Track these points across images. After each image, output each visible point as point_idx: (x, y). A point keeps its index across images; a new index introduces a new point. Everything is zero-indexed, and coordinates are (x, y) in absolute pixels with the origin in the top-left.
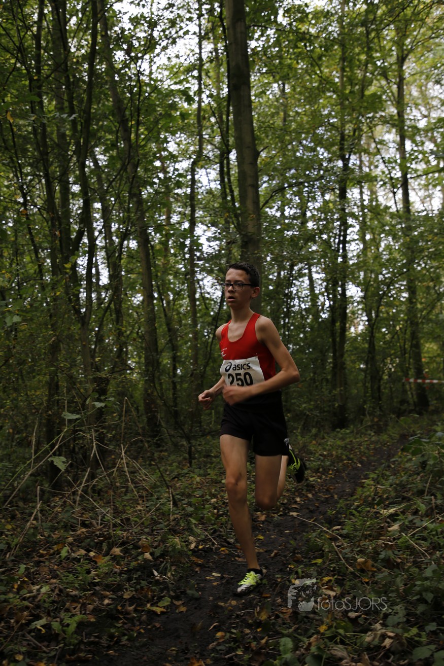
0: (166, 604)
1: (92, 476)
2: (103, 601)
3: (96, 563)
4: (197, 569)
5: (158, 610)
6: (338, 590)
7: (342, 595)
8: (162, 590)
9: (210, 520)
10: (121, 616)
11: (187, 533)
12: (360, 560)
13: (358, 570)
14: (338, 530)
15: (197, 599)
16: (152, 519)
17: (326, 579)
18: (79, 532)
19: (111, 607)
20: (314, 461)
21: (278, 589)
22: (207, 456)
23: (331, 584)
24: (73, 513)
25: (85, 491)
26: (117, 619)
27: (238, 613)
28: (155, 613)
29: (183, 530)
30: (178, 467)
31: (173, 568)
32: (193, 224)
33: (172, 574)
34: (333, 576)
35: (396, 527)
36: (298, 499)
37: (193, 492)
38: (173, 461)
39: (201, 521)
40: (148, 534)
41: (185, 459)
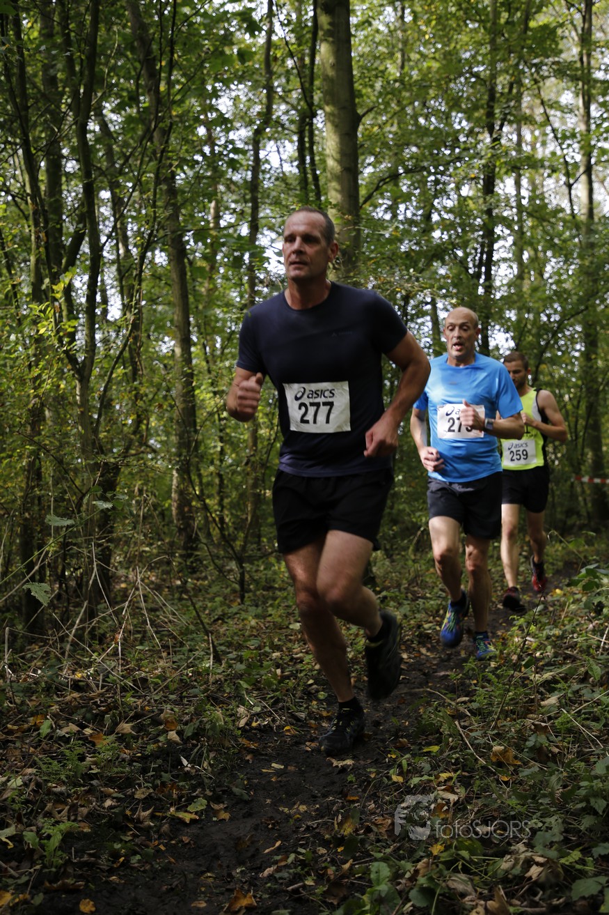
0: (200, 808)
1: (91, 614)
2: (103, 802)
3: (94, 744)
4: (248, 758)
5: (187, 817)
6: (462, 792)
7: (468, 800)
8: (194, 788)
9: (269, 684)
10: (131, 826)
11: (234, 703)
12: (497, 748)
13: (493, 764)
14: (465, 702)
15: (247, 802)
16: (181, 680)
17: (444, 776)
18: (68, 698)
19: (116, 810)
20: (431, 599)
21: (370, 790)
22: (269, 588)
23: (451, 783)
24: (61, 669)
25: (79, 636)
26: (125, 829)
27: (309, 823)
28: (181, 821)
29: (229, 698)
30: (222, 604)
31: (212, 755)
32: (255, 228)
33: (209, 764)
34: (455, 771)
35: (552, 700)
36: (405, 656)
37: (245, 641)
38: (216, 595)
39: (256, 685)
40: (175, 703)
41: (234, 591)
